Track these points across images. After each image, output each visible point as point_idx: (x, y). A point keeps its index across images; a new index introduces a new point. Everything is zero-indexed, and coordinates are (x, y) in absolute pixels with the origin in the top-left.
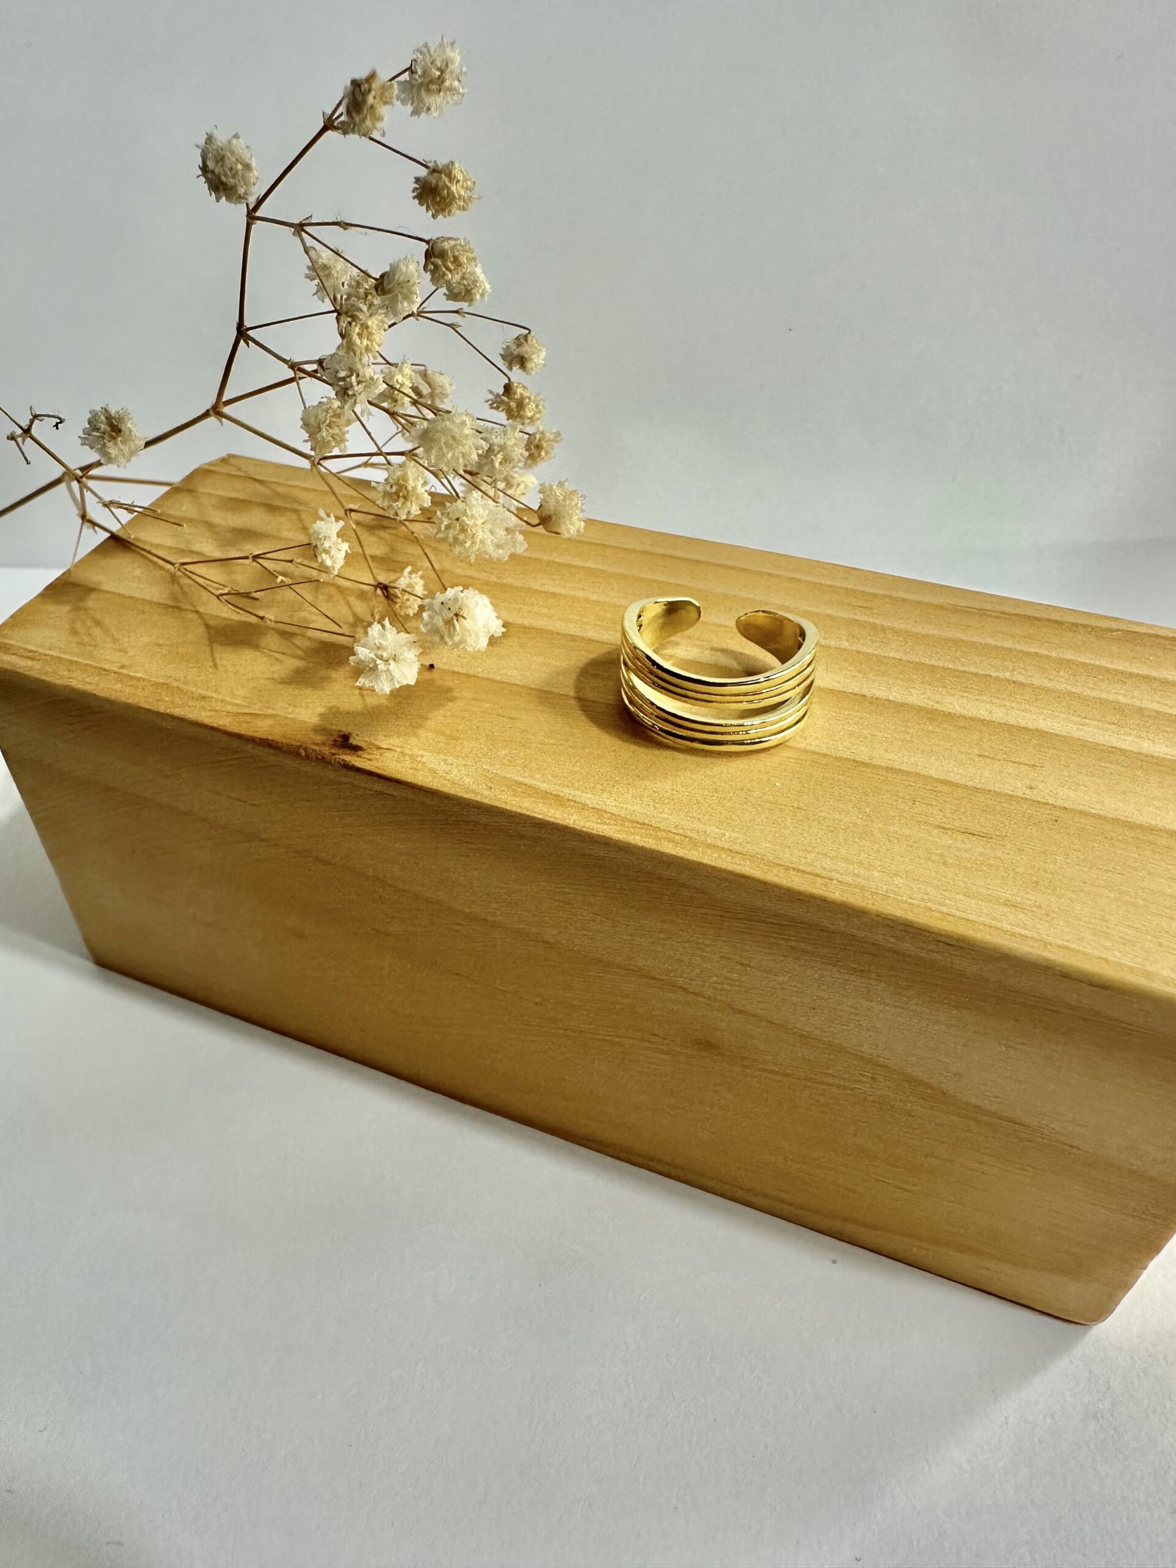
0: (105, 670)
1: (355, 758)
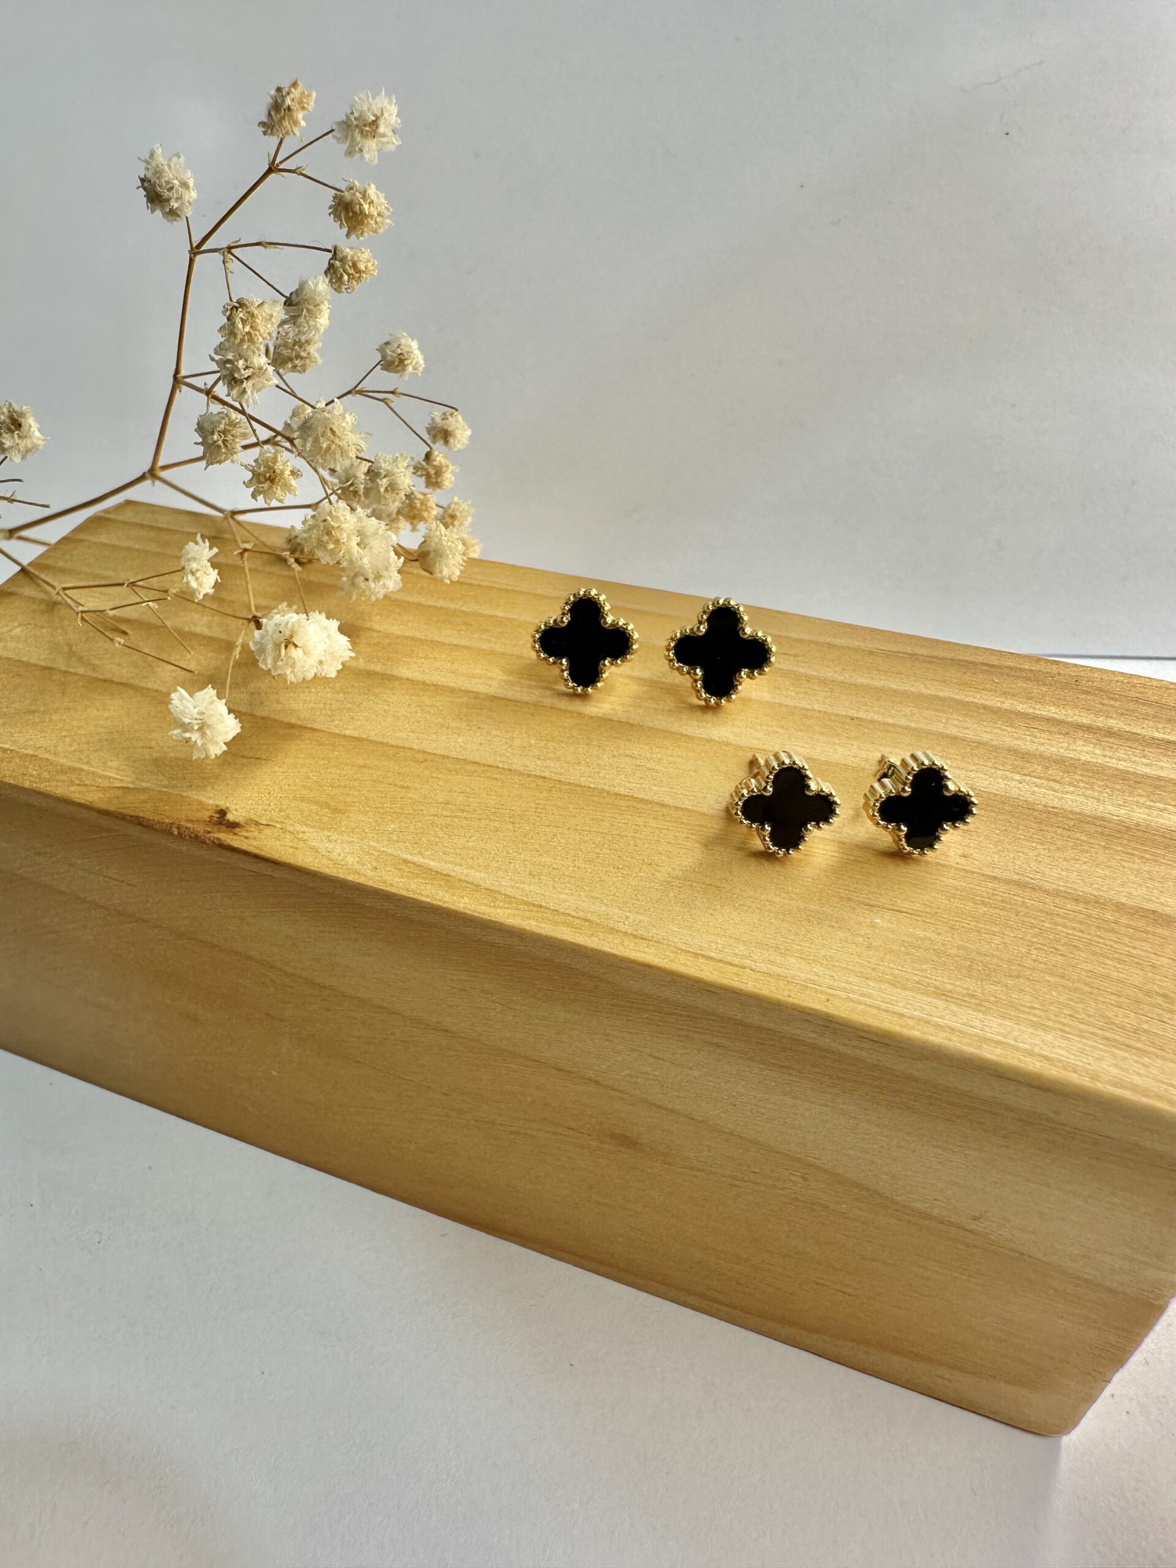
1: (231, 837)
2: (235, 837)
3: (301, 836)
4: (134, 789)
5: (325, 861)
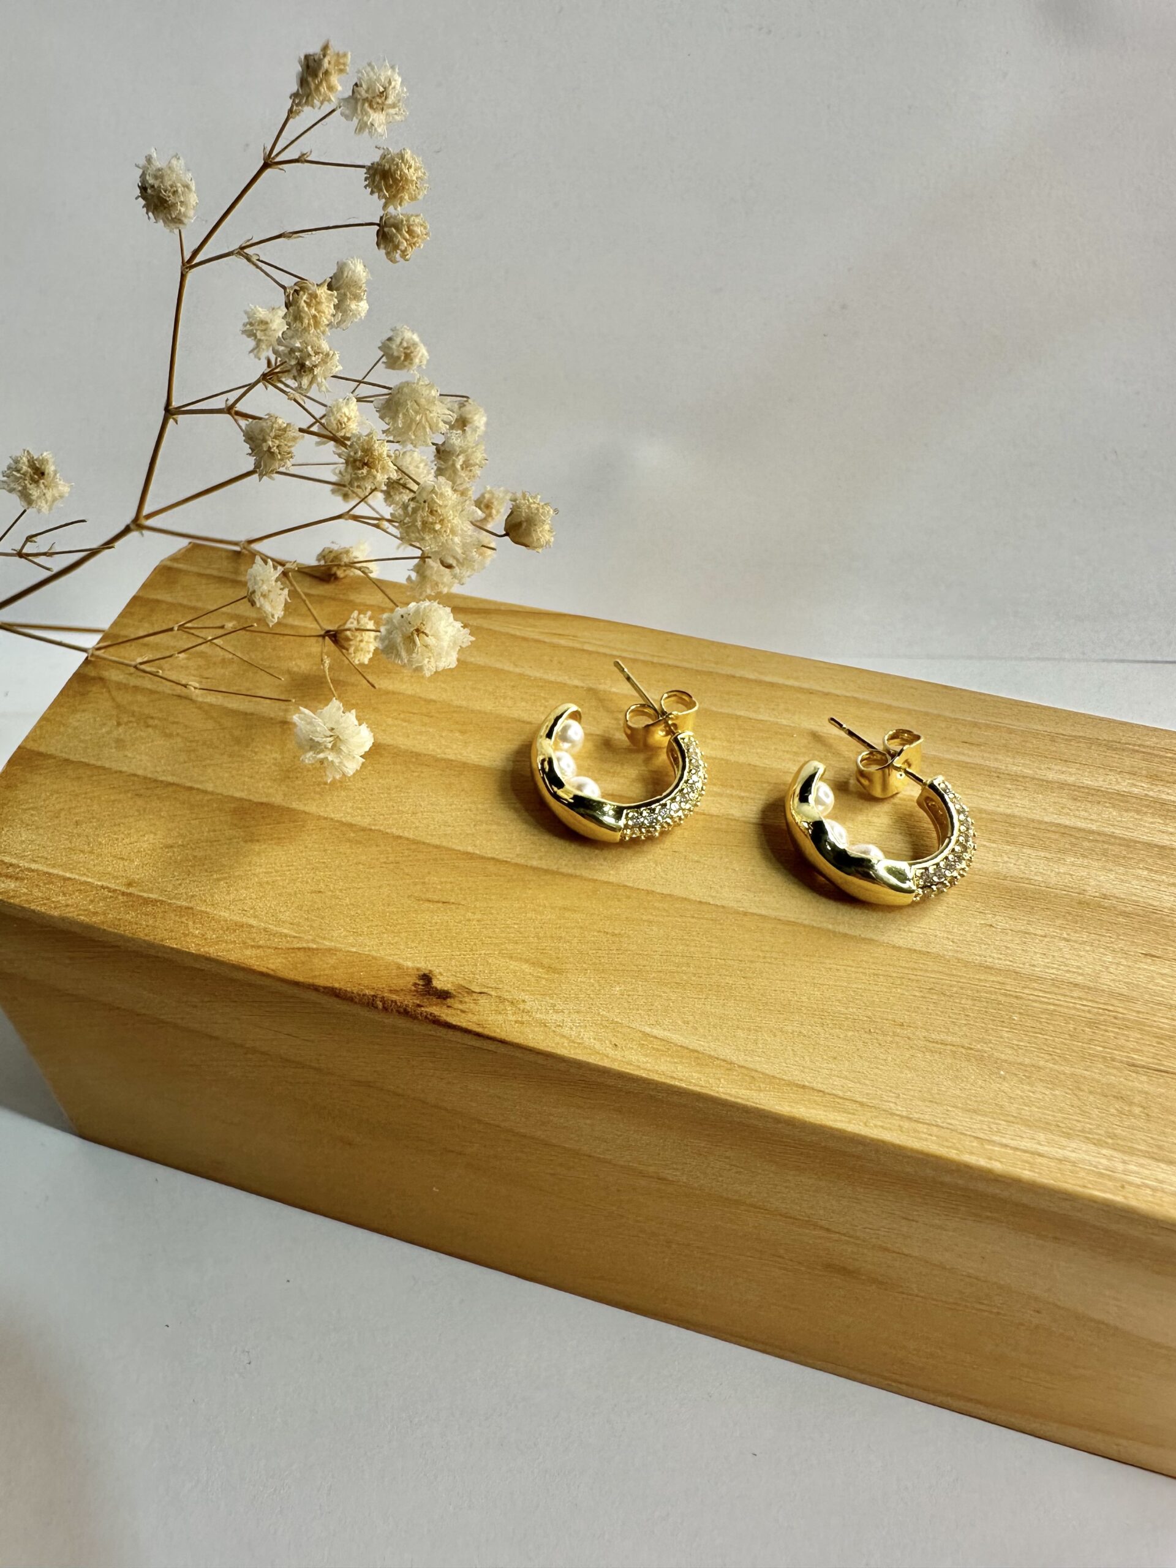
0: (109, 890)
1: (446, 1011)
2: (450, 1011)
3: (522, 1006)
4: (317, 949)
5: (558, 1039)
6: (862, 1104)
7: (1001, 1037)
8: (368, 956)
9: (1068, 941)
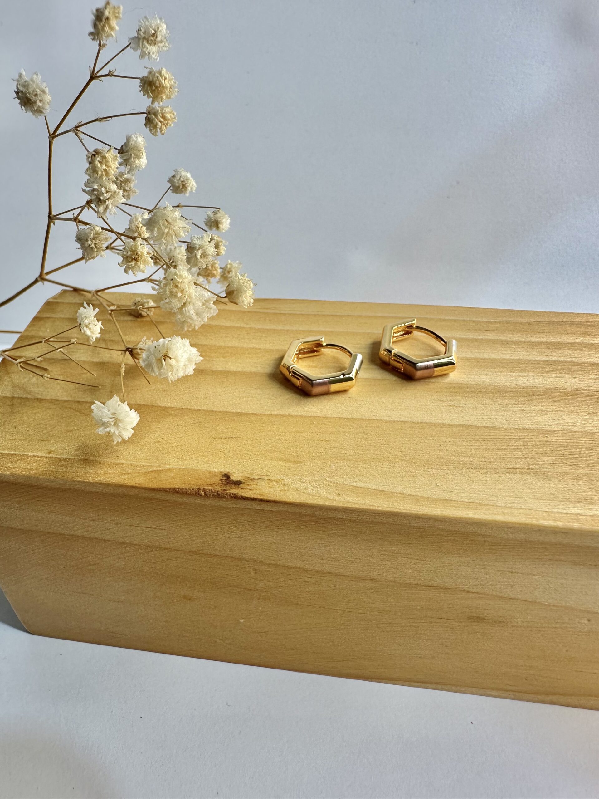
0: (38, 457)
1: (241, 491)
2: (243, 491)
3: (283, 482)
4: (162, 470)
5: (306, 496)
6: (480, 504)
7: (543, 461)
8: (191, 469)
9: (564, 412)
